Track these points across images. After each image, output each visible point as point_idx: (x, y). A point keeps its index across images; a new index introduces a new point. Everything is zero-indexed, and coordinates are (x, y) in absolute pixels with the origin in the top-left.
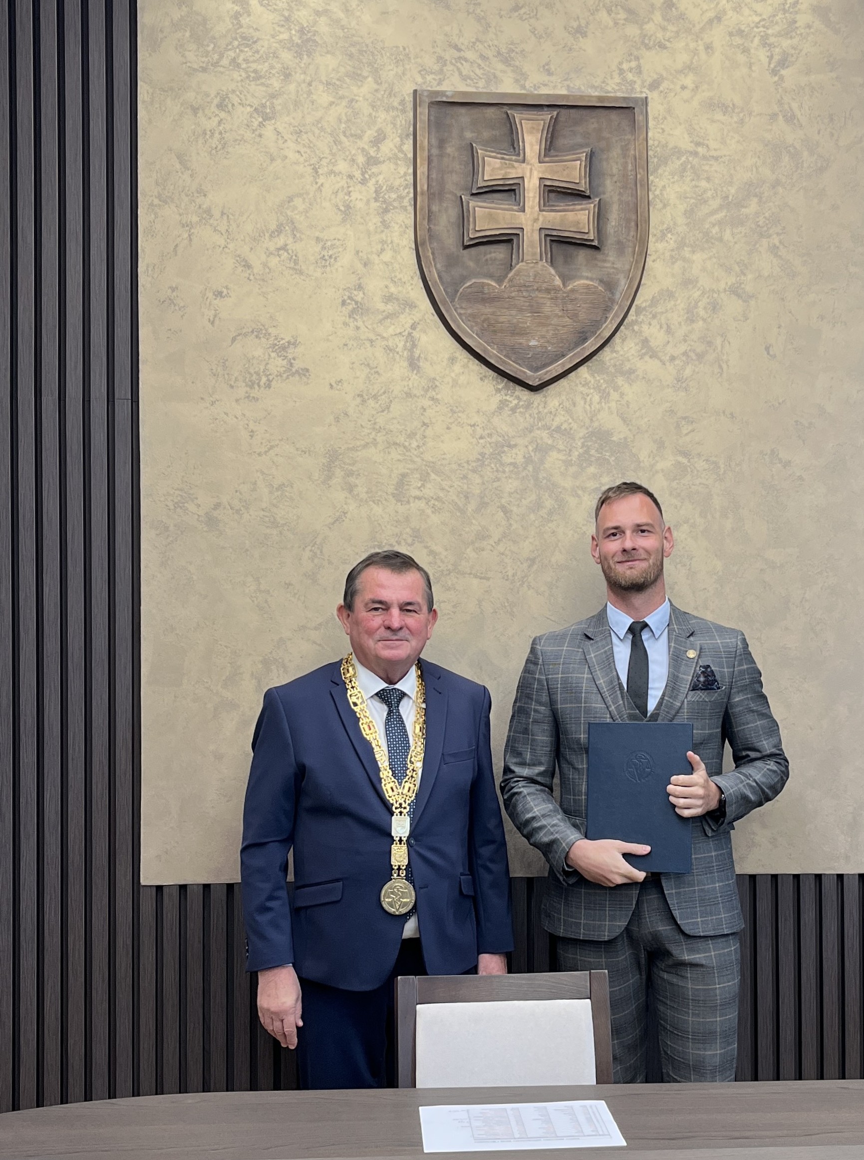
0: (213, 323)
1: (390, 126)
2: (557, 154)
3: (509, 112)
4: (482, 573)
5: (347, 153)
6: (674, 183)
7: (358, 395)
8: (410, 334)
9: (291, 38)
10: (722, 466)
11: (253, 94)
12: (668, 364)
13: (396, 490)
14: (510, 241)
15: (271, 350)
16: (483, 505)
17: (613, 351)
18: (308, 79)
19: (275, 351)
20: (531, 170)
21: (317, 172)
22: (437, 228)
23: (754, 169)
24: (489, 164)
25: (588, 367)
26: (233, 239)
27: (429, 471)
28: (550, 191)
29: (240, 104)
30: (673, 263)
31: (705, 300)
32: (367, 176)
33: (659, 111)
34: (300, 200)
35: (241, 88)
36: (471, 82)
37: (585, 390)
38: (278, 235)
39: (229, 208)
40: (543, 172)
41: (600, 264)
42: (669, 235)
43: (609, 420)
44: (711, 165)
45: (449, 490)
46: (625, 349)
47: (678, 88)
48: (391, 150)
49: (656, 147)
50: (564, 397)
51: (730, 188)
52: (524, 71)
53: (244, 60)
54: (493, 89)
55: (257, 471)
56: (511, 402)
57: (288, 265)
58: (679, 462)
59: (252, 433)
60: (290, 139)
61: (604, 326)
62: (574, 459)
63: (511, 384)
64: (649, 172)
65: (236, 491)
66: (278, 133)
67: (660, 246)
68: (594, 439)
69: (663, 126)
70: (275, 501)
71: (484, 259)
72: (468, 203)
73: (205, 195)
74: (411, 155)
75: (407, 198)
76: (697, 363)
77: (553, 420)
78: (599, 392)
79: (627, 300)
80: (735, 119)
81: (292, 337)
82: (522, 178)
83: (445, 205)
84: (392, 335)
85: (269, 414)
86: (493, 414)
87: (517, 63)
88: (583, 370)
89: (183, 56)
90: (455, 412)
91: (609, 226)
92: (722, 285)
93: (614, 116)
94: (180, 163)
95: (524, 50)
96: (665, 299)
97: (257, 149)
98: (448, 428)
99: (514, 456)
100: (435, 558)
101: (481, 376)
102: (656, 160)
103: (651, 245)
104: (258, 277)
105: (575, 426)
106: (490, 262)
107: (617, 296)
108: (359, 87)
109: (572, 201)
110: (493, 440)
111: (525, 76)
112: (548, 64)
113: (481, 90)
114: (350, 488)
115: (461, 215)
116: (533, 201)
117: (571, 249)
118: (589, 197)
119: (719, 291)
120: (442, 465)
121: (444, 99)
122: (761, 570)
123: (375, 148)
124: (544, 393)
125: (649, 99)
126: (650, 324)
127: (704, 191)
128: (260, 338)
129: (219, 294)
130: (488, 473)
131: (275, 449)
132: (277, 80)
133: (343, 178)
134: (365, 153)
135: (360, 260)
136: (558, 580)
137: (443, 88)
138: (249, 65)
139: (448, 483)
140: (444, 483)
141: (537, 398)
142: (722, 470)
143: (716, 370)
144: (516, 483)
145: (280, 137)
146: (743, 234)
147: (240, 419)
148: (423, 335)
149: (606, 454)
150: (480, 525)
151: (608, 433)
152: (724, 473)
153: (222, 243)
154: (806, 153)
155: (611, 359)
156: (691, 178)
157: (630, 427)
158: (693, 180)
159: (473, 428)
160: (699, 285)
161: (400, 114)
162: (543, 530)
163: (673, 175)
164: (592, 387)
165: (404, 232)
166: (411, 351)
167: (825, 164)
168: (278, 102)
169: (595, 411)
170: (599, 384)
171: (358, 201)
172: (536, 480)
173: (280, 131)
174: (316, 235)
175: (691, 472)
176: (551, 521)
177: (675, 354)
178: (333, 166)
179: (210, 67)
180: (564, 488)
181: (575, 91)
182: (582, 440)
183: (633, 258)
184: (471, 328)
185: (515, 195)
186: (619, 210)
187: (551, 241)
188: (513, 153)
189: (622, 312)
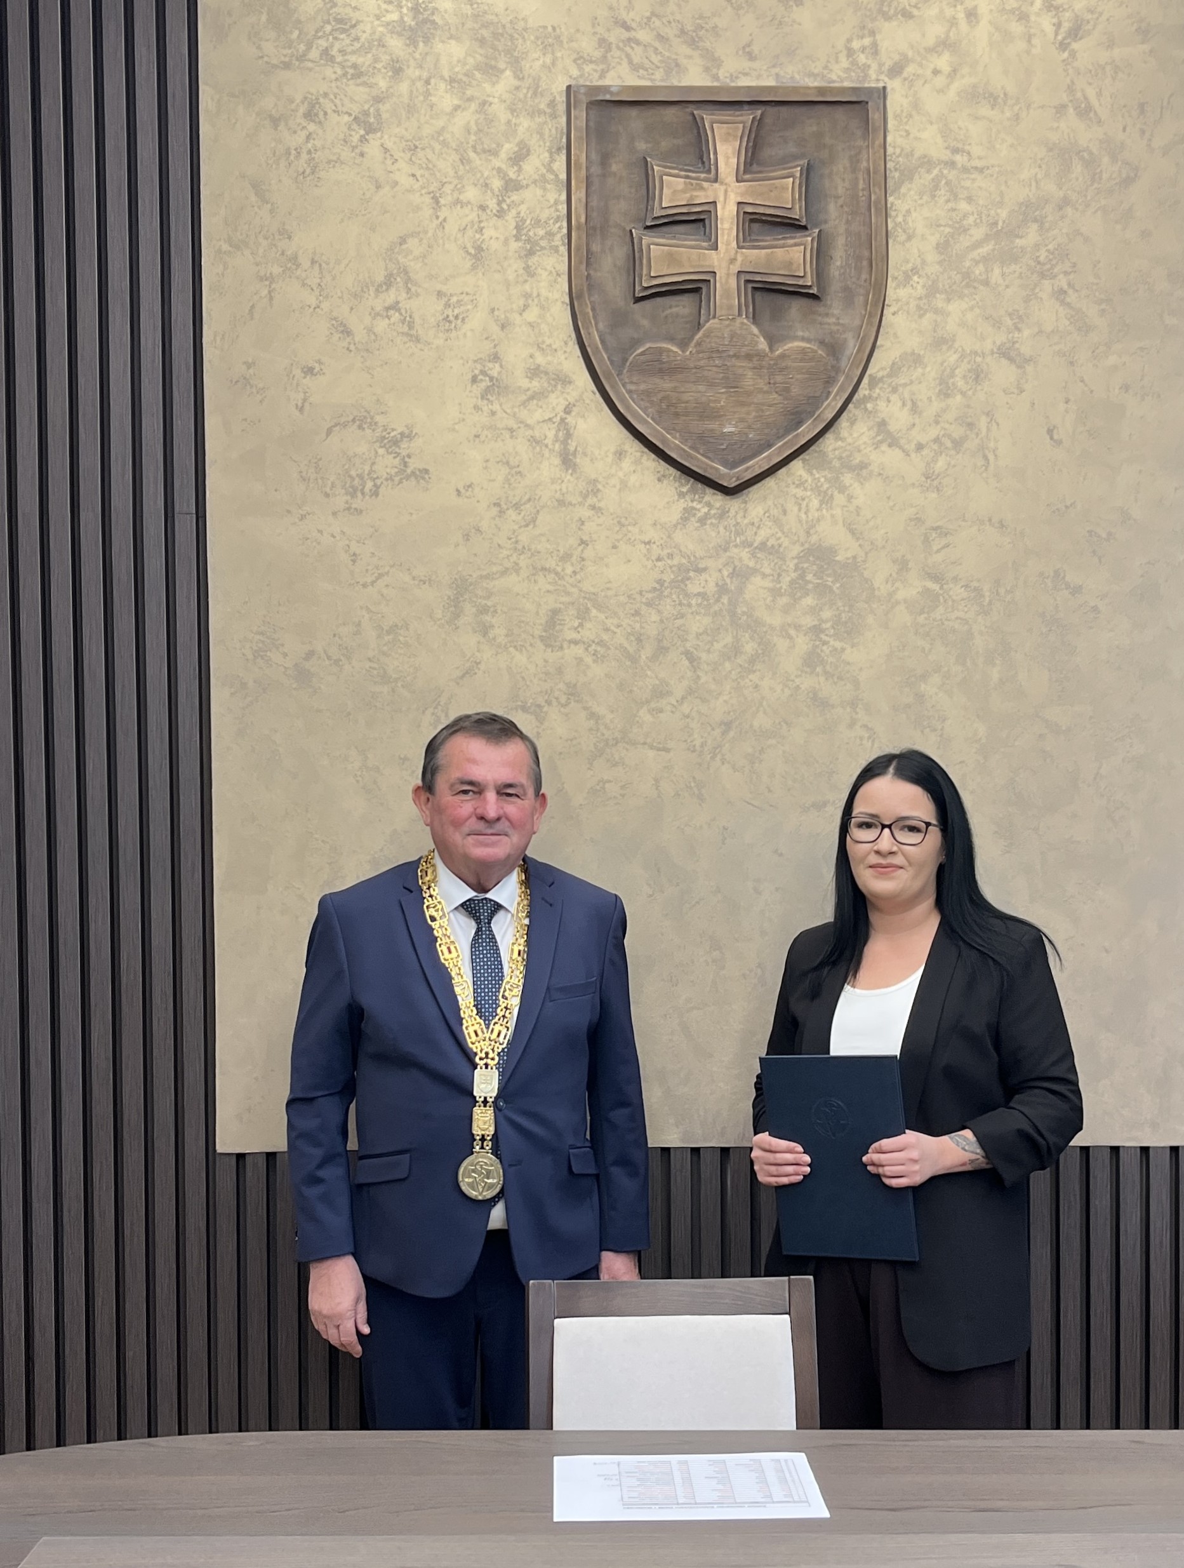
0: (301, 410)
1: (536, 137)
2: (761, 169)
3: (695, 112)
4: (659, 743)
5: (479, 175)
6: (921, 205)
7: (495, 504)
8: (563, 420)
9: (402, 18)
10: (987, 594)
11: (350, 97)
12: (913, 455)
13: (545, 631)
14: (696, 291)
15: (378, 444)
16: (661, 650)
17: (838, 438)
18: (425, 75)
19: (384, 446)
20: (726, 191)
21: (437, 202)
22: (599, 274)
23: (1034, 184)
24: (668, 186)
25: (804, 461)
26: (327, 297)
27: (589, 605)
28: (752, 221)
29: (334, 111)
30: (921, 316)
31: (965, 366)
32: (505, 207)
33: (902, 106)
34: (416, 240)
35: (336, 90)
36: (645, 73)
37: (800, 492)
38: (387, 290)
39: (322, 254)
40: (742, 195)
41: (820, 319)
42: (915, 278)
43: (831, 532)
44: (974, 180)
45: (615, 630)
46: (855, 435)
47: (929, 73)
48: (537, 169)
49: (898, 157)
50: (770, 503)
51: (999, 211)
52: (716, 55)
53: (340, 51)
54: (675, 82)
55: (361, 608)
56: (699, 510)
57: (401, 330)
58: (927, 589)
59: (354, 558)
60: (401, 158)
61: (826, 404)
62: (784, 587)
63: (700, 485)
64: (888, 192)
65: (335, 635)
66: (386, 150)
67: (902, 293)
68: (811, 558)
69: (907, 128)
70: (385, 648)
71: (662, 315)
72: (640, 239)
74: (563, 176)
75: (559, 236)
76: (953, 452)
77: (756, 533)
78: (819, 495)
79: (857, 368)
80: (1008, 114)
81: (406, 426)
82: (714, 203)
83: (609, 243)
84: (539, 422)
85: (376, 531)
86: (675, 526)
87: (708, 44)
88: (797, 465)
89: (259, 48)
91: (832, 266)
92: (988, 345)
93: (840, 113)
94: (256, 194)
95: (716, 27)
96: (910, 366)
97: (358, 174)
98: (615, 547)
99: (703, 584)
100: (597, 723)
101: (659, 475)
102: (897, 175)
103: (889, 293)
104: (359, 346)
105: (786, 542)
106: (669, 320)
107: (844, 363)
108: (494, 84)
109: (781, 234)
110: (675, 562)
111: (717, 62)
112: (749, 45)
113: (658, 84)
114: (484, 630)
115: (632, 256)
116: (729, 235)
117: (781, 299)
118: (805, 228)
119: (983, 354)
120: (606, 596)
121: (608, 97)
122: (1040, 736)
123: (516, 168)
124: (744, 497)
125: (888, 90)
126: (889, 401)
127: (964, 216)
128: (364, 429)
129: (309, 371)
130: (668, 608)
131: (386, 577)
132: (384, 78)
133: (472, 209)
134: (502, 175)
135: (495, 321)
136: (762, 751)
137: (607, 82)
138: (346, 57)
139: (616, 621)
140: (609, 622)
141: (734, 504)
142: (987, 599)
143: (980, 462)
144: (707, 620)
145: (388, 155)
146: (1017, 274)
147: (338, 538)
148: (580, 421)
149: (830, 579)
150: (657, 677)
151: (832, 551)
152: (990, 603)
153: (313, 301)
154: (1106, 160)
155: (835, 450)
156: (946, 198)
157: (861, 542)
158: (948, 201)
159: (648, 546)
160: (956, 345)
161: (548, 120)
162: (742, 683)
163: (921, 194)
164: (809, 487)
165: (555, 281)
166: (565, 443)
167: (1132, 175)
168: (384, 108)
169: (812, 520)
170: (819, 484)
171: (492, 241)
172: (733, 614)
173: (389, 148)
174: (438, 288)
175: (944, 601)
176: (753, 672)
177: (922, 441)
178: (460, 193)
179: (294, 62)
180: (770, 626)
181: (787, 82)
182: (796, 561)
183: (866, 310)
184: (645, 410)
185: (704, 226)
186: (847, 245)
187: (754, 289)
188: (701, 170)
189: (849, 384)
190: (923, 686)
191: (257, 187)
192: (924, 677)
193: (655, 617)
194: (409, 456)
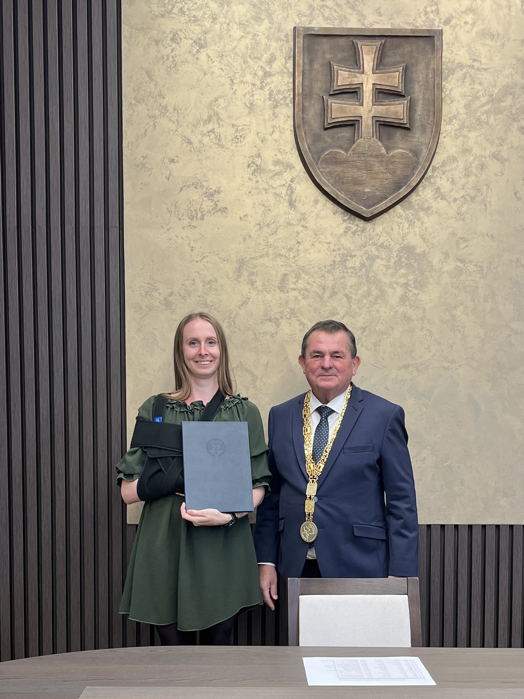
0: (168, 179)
1: (279, 51)
2: (383, 68)
3: (354, 41)
5: (252, 69)
6: (458, 86)
7: (258, 224)
8: (290, 185)
10: (486, 269)
11: (193, 32)
13: (280, 284)
14: (353, 125)
15: (204, 195)
16: (334, 293)
17: (418, 195)
18: (227, 21)
19: (207, 196)
20: (368, 78)
21: (232, 82)
22: (308, 117)
23: (510, 77)
24: (341, 75)
26: (181, 126)
27: (301, 272)
28: (379, 92)
29: (185, 38)
30: (456, 139)
31: (477, 162)
32: (264, 84)
33: (450, 39)
34: (222, 100)
35: (186, 28)
36: (330, 21)
37: (399, 220)
38: (209, 123)
40: (375, 80)
41: (410, 139)
42: (454, 121)
43: (414, 239)
44: (483, 74)
45: (313, 284)
46: (425, 194)
47: (462, 23)
48: (279, 67)
49: (448, 63)
50: (385, 225)
51: (494, 89)
52: (364, 13)
53: (188, 9)
54: (344, 26)
55: (195, 272)
56: (352, 228)
57: (215, 142)
58: (458, 266)
59: (192, 249)
60: (216, 60)
61: (412, 179)
62: (391, 264)
63: (353, 216)
64: (443, 80)
65: (183, 285)
67: (448, 128)
68: (404, 251)
69: (452, 49)
70: (206, 291)
71: (337, 136)
72: (328, 101)
73: (163, 98)
74: (291, 70)
75: (289, 98)
76: (470, 203)
77: (379, 239)
78: (408, 222)
79: (428, 162)
80: (499, 43)
81: (217, 187)
82: (362, 84)
83: (313, 102)
84: (279, 186)
85: (202, 236)
86: (341, 235)
87: (360, 8)
88: (398, 207)
89: (150, 7)
90: (317, 235)
91: (416, 114)
92: (487, 153)
93: (421, 42)
94: (148, 77)
96: (451, 162)
97: (196, 68)
98: (313, 245)
99: (354, 262)
100: (304, 327)
101: (334, 211)
102: (447, 71)
103: (443, 127)
104: (196, 149)
105: (392, 243)
106: (340, 139)
107: (421, 160)
108: (259, 26)
109: (393, 98)
110: (341, 252)
111: (364, 17)
112: (379, 9)
113: (336, 27)
114: (252, 283)
115: (323, 108)
116: (369, 99)
117: (392, 130)
118: (404, 96)
119: (485, 157)
120: (309, 268)
121: (313, 33)
122: (508, 335)
123: (269, 66)
124: (373, 222)
125: (444, 31)
126: (441, 178)
127: (478, 92)
128: (197, 188)
129: (172, 161)
130: (337, 274)
131: (207, 258)
132: (208, 22)
133: (249, 85)
134: (263, 69)
135: (259, 138)
136: (380, 341)
137: (312, 25)
138: (191, 12)
139: (313, 280)
140: (310, 280)
141: (369, 226)
142: (485, 271)
143: (483, 207)
144: (355, 280)
145: (210, 59)
146: (502, 119)
147: (185, 239)
148: (298, 186)
149: (412, 261)
150: (332, 306)
151: (414, 248)
152: (486, 273)
153: (174, 128)
155: (416, 201)
156: (469, 83)
157: (428, 244)
158: (470, 84)
159: (328, 245)
160: (473, 152)
161: (285, 43)
162: (371, 309)
163: (458, 81)
164: (404, 218)
165: (287, 120)
166: (290, 196)
168: (209, 36)
169: (405, 233)
170: (408, 216)
171: (258, 101)
172: (368, 278)
173: (210, 56)
174: (232, 123)
175: (466, 272)
176: (377, 304)
177: (457, 197)
178: (243, 78)
179: (166, 14)
180: (385, 283)
181: (396, 26)
182: (397, 252)
183: (431, 136)
184: (328, 181)
185: (357, 95)
186: (423, 105)
187: (380, 124)
188: (356, 68)
189: (423, 170)
190: (455, 311)
191: (149, 74)
192: (455, 307)
193: (331, 278)
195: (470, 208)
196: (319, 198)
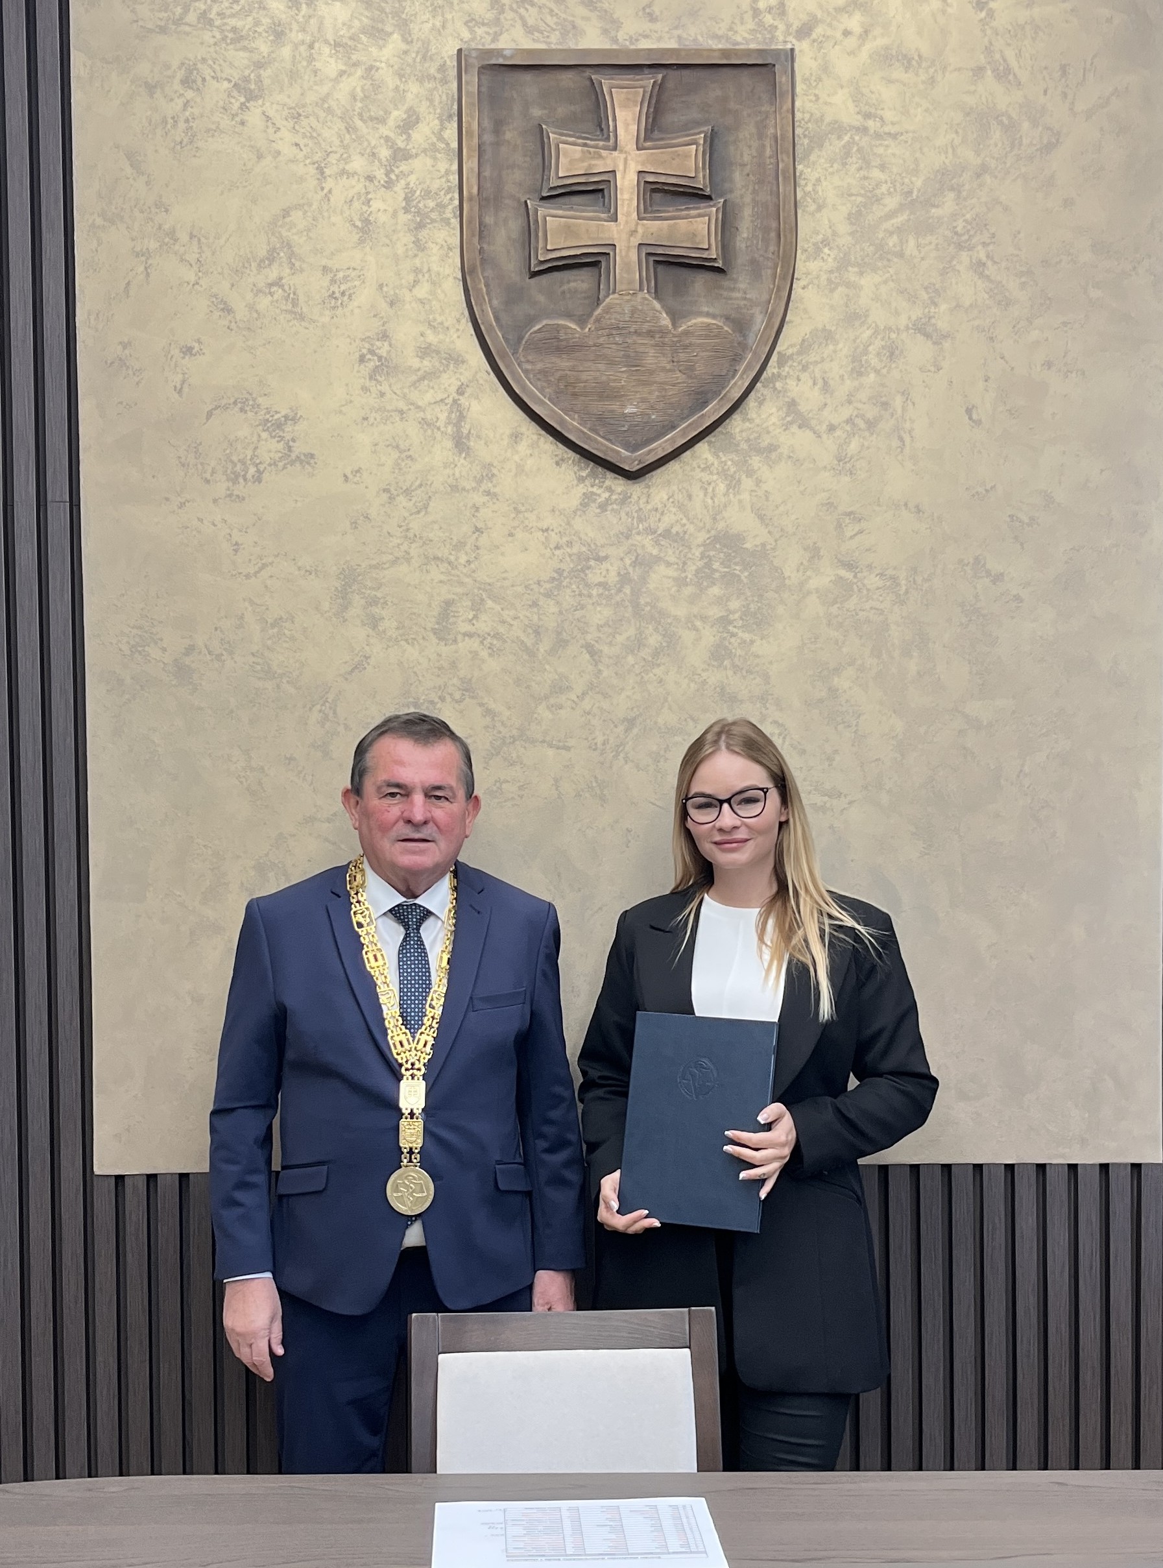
0: (180, 392)
1: (425, 104)
2: (663, 136)
3: (593, 77)
4: (559, 741)
5: (366, 144)
6: (832, 173)
7: (384, 490)
8: (455, 401)
10: (904, 582)
11: (231, 63)
12: (825, 436)
13: (438, 623)
14: (596, 264)
15: (261, 428)
16: (561, 643)
17: (743, 420)
18: (308, 39)
19: (267, 430)
20: (626, 160)
21: (322, 173)
22: (493, 248)
23: (950, 150)
24: (565, 155)
25: (710, 443)
26: (206, 273)
27: (484, 596)
28: (654, 191)
29: (213, 77)
30: (832, 291)
31: (878, 343)
32: (393, 177)
33: (812, 69)
34: (300, 213)
35: (214, 55)
36: (540, 36)
37: (705, 477)
38: (270, 265)
39: (201, 228)
40: (644, 163)
41: (725, 294)
42: (826, 250)
43: (740, 519)
44: (887, 146)
45: (512, 622)
46: (763, 417)
47: (838, 35)
48: (427, 138)
49: (807, 122)
50: (675, 488)
51: (914, 179)
52: (616, 16)
53: (218, 14)
54: (572, 45)
55: (244, 600)
56: (599, 495)
57: (284, 307)
58: (841, 578)
59: (236, 549)
60: (284, 126)
61: (733, 382)
62: (690, 576)
63: (600, 469)
64: (797, 159)
65: (216, 629)
66: (268, 118)
67: (814, 266)
68: (718, 546)
69: (817, 92)
70: (269, 642)
71: (561, 290)
72: (536, 211)
73: (167, 211)
74: (455, 145)
75: (450, 207)
76: (867, 434)
77: (659, 520)
78: (726, 479)
79: (766, 346)
80: (923, 77)
81: (291, 409)
82: (614, 172)
83: (503, 214)
84: (430, 404)
85: (260, 519)
86: (575, 512)
87: (606, 6)
88: (702, 447)
89: (133, 11)
90: (521, 512)
91: (738, 238)
92: (903, 321)
93: (745, 77)
94: (131, 166)
96: (821, 344)
97: (239, 143)
98: (511, 535)
99: (604, 573)
100: (493, 720)
101: (557, 459)
102: (806, 141)
103: (799, 265)
104: (241, 325)
105: (691, 528)
106: (568, 295)
107: (752, 339)
108: (381, 48)
109: (685, 203)
110: (575, 550)
111: (617, 24)
112: (649, 5)
113: (553, 47)
114: (374, 622)
115: (526, 228)
116: (630, 206)
117: (683, 273)
118: (709, 198)
119: (898, 329)
120: (502, 587)
121: (501, 61)
122: (960, 731)
123: (404, 137)
124: (647, 481)
125: (797, 52)
126: (799, 380)
127: (877, 185)
128: (246, 412)
129: (188, 351)
130: (567, 599)
131: (269, 568)
132: (265, 42)
133: (359, 180)
134: (390, 144)
135: (384, 297)
136: (667, 749)
137: (499, 45)
138: (225, 21)
139: (512, 613)
140: (505, 613)
141: (636, 489)
142: (904, 588)
143: (895, 443)
144: (609, 612)
145: (269, 124)
146: (933, 246)
147: (220, 526)
148: (474, 403)
149: (737, 568)
150: (556, 671)
151: (740, 538)
152: (907, 592)
153: (192, 278)
154: (1026, 125)
155: (742, 431)
156: (859, 165)
157: (771, 528)
158: (860, 169)
159: (545, 534)
160: (870, 320)
161: (438, 85)
162: (646, 678)
163: (832, 161)
164: (715, 472)
165: (447, 256)
166: (457, 426)
167: (1054, 140)
168: (266, 74)
169: (720, 506)
170: (726, 467)
171: (380, 213)
172: (636, 605)
173: (271, 116)
174: (323, 263)
175: (859, 591)
176: (659, 665)
177: (835, 422)
178: (346, 163)
179: (170, 26)
180: (676, 618)
181: (690, 44)
182: (702, 548)
183: (774, 284)
184: (542, 391)
185: (603, 197)
186: (753, 216)
187: (656, 262)
188: (600, 137)
189: (758, 362)
190: (836, 679)
192: (837, 671)
193: (554, 609)
194: (293, 440)
195: (866, 444)
196: (523, 429)
